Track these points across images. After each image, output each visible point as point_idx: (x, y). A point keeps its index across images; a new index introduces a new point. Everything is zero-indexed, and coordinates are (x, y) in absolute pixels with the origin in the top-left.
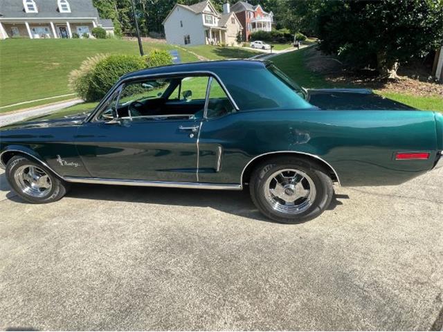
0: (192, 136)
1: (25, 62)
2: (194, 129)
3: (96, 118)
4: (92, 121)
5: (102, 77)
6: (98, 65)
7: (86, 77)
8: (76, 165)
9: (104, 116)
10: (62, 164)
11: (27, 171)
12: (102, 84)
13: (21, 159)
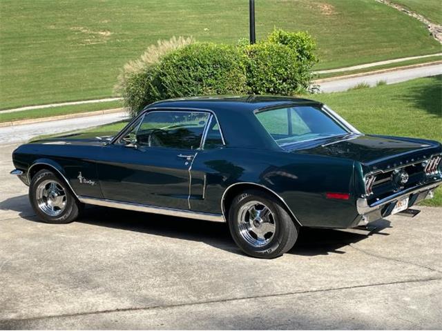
0: (187, 163)
1: (53, 27)
2: (189, 158)
3: (118, 141)
4: (115, 143)
5: (167, 80)
6: (166, 59)
7: (146, 76)
8: (93, 183)
9: (124, 139)
10: (81, 182)
11: (48, 186)
12: (166, 91)
13: (47, 173)
